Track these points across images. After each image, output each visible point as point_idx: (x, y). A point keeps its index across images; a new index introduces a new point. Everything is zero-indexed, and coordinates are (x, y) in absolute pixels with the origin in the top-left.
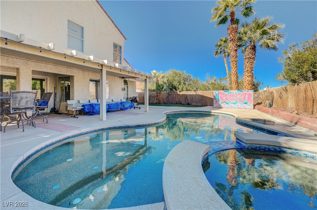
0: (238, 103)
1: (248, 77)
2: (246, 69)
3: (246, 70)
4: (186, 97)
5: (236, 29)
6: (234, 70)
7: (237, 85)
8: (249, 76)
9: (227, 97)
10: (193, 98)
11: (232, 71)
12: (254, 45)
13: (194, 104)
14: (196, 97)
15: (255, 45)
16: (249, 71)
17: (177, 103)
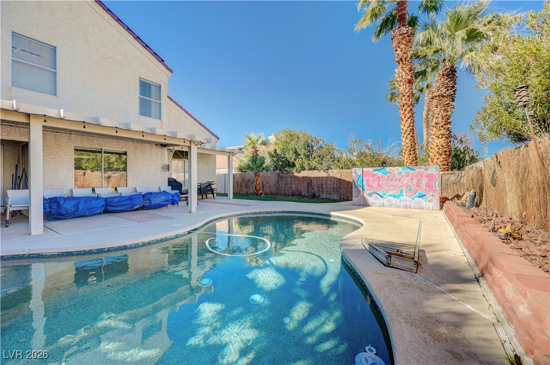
0: (405, 194)
1: (438, 137)
2: (434, 120)
3: (433, 124)
4: (309, 181)
5: (409, 36)
6: (407, 125)
7: (414, 155)
8: (441, 136)
9: (381, 183)
10: (322, 184)
11: (402, 127)
12: (452, 67)
13: (324, 196)
14: (329, 183)
15: (455, 67)
16: (441, 125)
17: (294, 194)
